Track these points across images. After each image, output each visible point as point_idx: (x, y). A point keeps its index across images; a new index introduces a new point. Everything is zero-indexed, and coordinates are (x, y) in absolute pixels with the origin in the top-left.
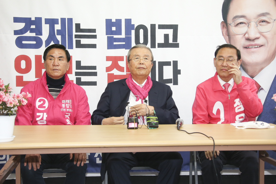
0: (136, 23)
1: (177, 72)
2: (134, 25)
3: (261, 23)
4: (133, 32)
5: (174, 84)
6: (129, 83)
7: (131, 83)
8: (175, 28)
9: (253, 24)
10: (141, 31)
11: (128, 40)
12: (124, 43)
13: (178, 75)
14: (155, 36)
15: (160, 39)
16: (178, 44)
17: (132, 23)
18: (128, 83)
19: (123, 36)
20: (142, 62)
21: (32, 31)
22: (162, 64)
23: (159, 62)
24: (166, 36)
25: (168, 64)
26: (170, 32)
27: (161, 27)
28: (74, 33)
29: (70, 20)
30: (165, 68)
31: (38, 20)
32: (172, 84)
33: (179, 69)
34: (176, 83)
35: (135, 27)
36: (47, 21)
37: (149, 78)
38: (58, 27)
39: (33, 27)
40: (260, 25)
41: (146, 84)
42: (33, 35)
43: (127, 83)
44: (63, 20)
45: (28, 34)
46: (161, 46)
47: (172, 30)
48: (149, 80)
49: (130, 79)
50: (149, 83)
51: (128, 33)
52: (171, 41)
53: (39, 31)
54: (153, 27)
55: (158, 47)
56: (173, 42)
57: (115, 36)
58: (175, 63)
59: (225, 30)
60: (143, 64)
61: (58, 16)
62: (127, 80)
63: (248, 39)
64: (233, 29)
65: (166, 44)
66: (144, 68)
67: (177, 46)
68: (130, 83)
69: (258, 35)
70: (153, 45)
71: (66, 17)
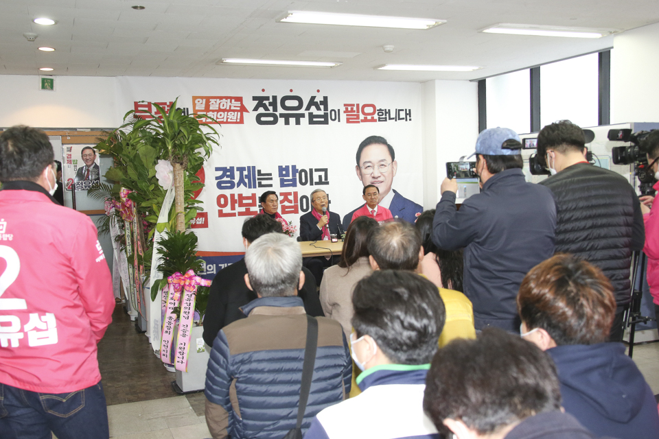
0: (299, 168)
3: (381, 166)
4: (298, 174)
8: (325, 170)
9: (376, 167)
10: (303, 174)
11: (294, 180)
12: (291, 183)
14: (313, 177)
15: (316, 179)
17: (297, 169)
19: (291, 177)
21: (228, 176)
24: (320, 177)
26: (322, 174)
27: (316, 170)
28: (257, 177)
29: (254, 167)
31: (232, 169)
35: (299, 171)
36: (239, 169)
38: (245, 173)
39: (228, 173)
40: (381, 168)
42: (229, 179)
44: (249, 167)
45: (225, 179)
46: (317, 183)
47: (324, 172)
51: (294, 175)
52: (323, 180)
53: (232, 176)
54: (311, 170)
55: (315, 184)
56: (325, 181)
57: (285, 178)
59: (359, 171)
61: (245, 165)
63: (374, 178)
64: (364, 171)
65: (320, 183)
67: (327, 183)
69: (380, 175)
71: (251, 165)
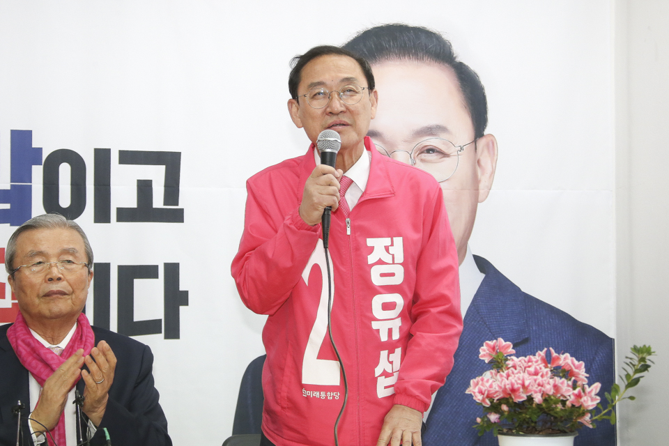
0: (47, 143)
1: (175, 298)
2: (40, 150)
3: (423, 154)
4: (37, 172)
5: (167, 337)
6: (16, 341)
7: (23, 341)
8: (171, 162)
10: (65, 170)
12: (7, 206)
13: (182, 308)
14: (109, 185)
15: (123, 194)
16: (182, 210)
17: (35, 145)
18: (14, 340)
19: (5, 183)
20: (56, 272)
22: (130, 274)
23: (121, 268)
24: (144, 188)
25: (148, 272)
26: (156, 174)
27: (129, 157)
30: (139, 284)
32: (162, 335)
33: (182, 288)
34: (173, 331)
35: (45, 156)
37: (82, 322)
40: (422, 160)
41: (73, 341)
43: (9, 340)
46: (126, 215)
47: (162, 169)
48: (85, 328)
49: (19, 329)
50: (84, 339)
52: (158, 201)
54: (102, 157)
55: (120, 219)
56: (165, 205)
58: (172, 271)
60: (59, 279)
62: (9, 332)
65: (143, 212)
66: (63, 293)
67: (177, 216)
68: (20, 342)
70: (102, 215)
